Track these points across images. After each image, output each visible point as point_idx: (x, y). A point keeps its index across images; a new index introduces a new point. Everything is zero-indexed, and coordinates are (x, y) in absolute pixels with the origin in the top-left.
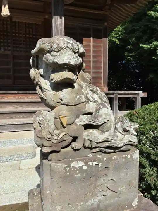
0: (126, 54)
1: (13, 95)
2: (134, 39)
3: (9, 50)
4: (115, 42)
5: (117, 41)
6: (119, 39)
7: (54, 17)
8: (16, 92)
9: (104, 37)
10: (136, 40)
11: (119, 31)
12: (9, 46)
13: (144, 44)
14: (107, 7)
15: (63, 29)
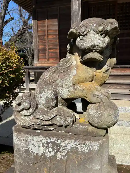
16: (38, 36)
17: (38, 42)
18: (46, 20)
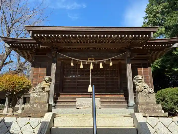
0: (165, 74)
1: (108, 95)
2: (169, 65)
3: (104, 76)
4: (157, 67)
5: (158, 66)
6: (159, 66)
7: (127, 64)
8: (110, 94)
9: (149, 67)
10: (170, 66)
11: (158, 61)
12: (104, 75)
13: (175, 68)
14: (148, 53)
15: (131, 68)
16: (33, 76)
17: (33, 80)
18: (40, 68)
